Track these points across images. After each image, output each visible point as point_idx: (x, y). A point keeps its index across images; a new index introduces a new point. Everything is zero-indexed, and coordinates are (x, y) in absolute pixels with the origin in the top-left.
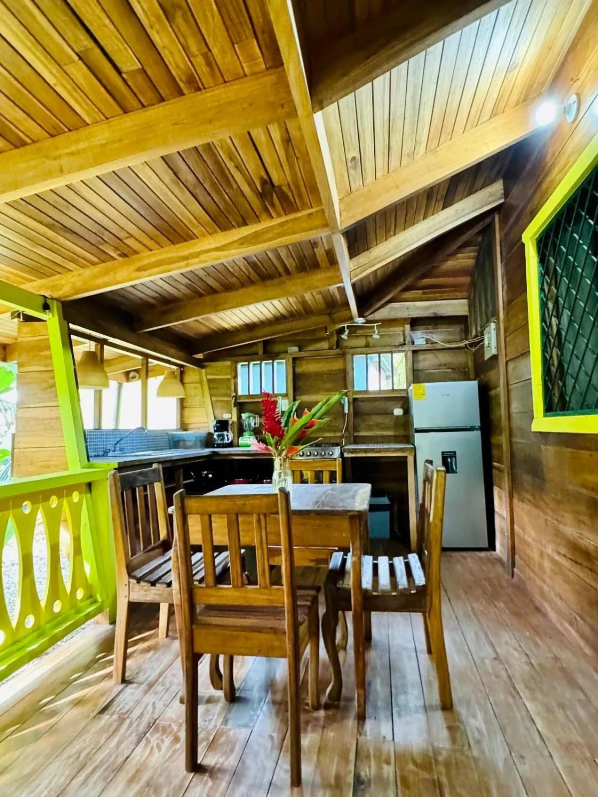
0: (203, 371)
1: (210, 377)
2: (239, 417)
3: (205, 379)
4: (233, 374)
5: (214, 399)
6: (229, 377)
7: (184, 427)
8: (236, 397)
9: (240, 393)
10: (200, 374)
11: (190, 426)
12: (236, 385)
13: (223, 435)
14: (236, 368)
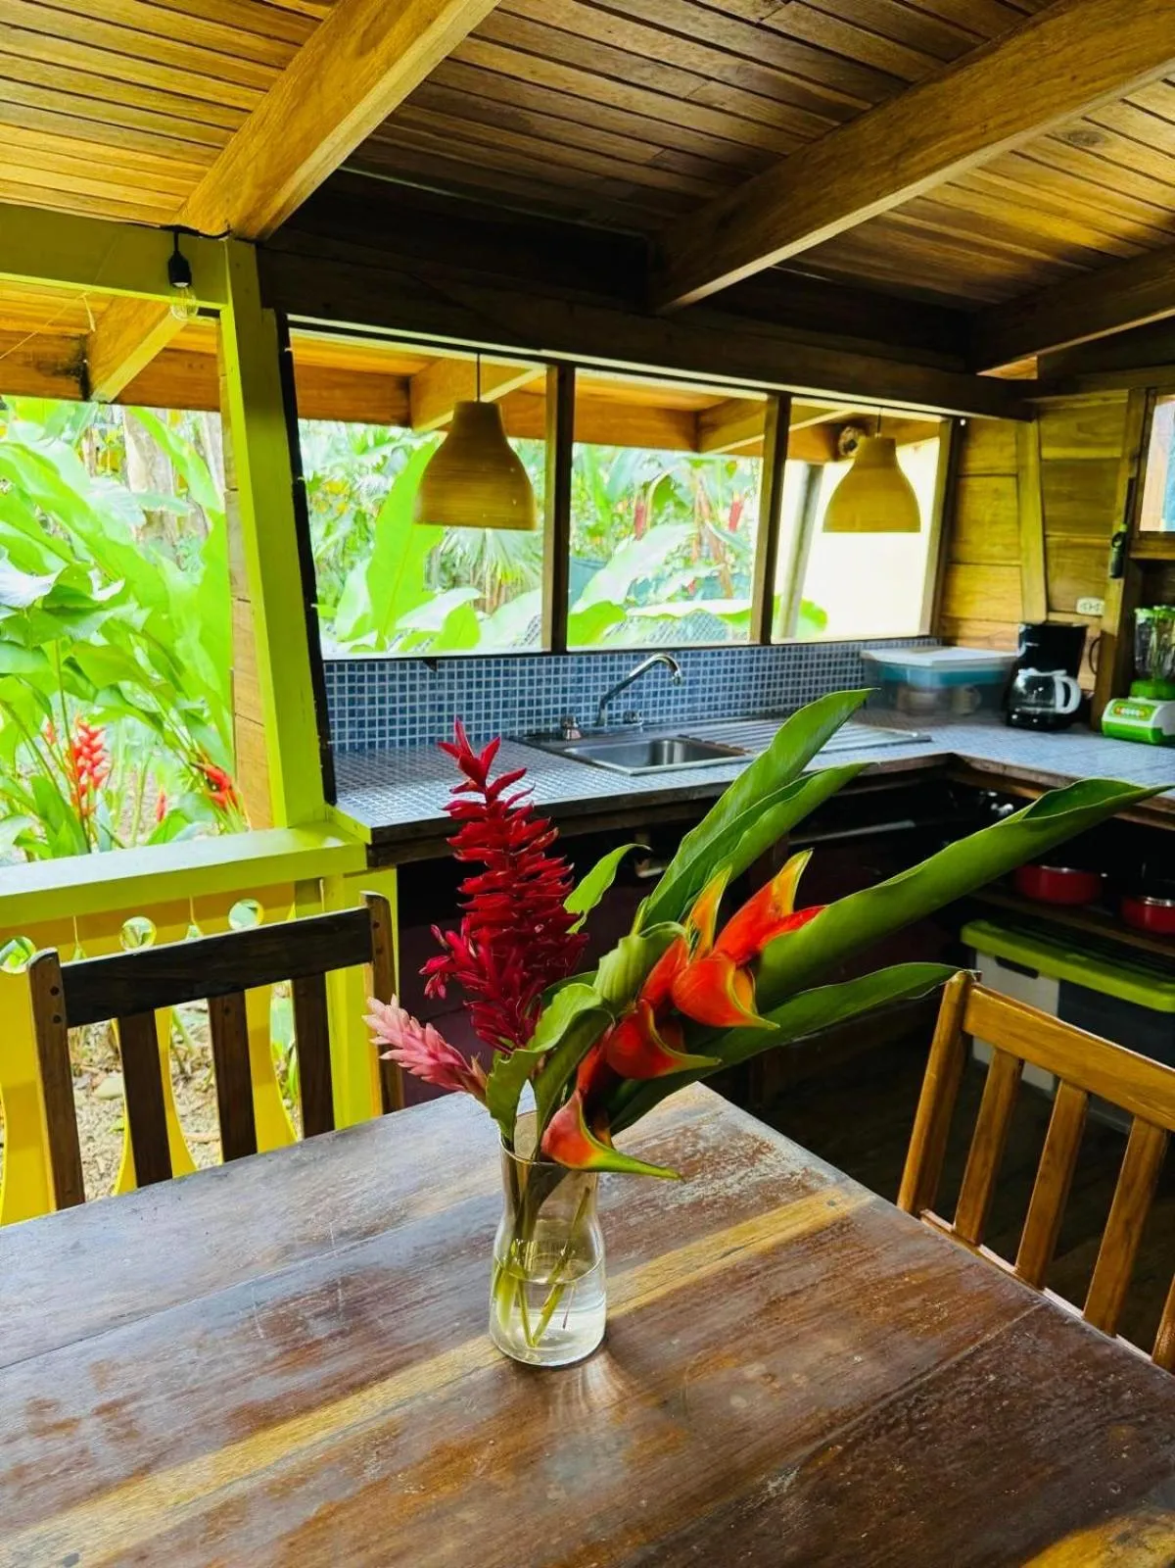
0: (1032, 428)
1: (1049, 453)
2: (1127, 620)
3: (1032, 460)
4: (1134, 443)
5: (1056, 537)
6: (1116, 453)
7: (943, 629)
8: (1131, 538)
9: (1145, 525)
10: (1020, 443)
11: (967, 630)
12: (1135, 487)
13: (1048, 684)
14: (1148, 417)
